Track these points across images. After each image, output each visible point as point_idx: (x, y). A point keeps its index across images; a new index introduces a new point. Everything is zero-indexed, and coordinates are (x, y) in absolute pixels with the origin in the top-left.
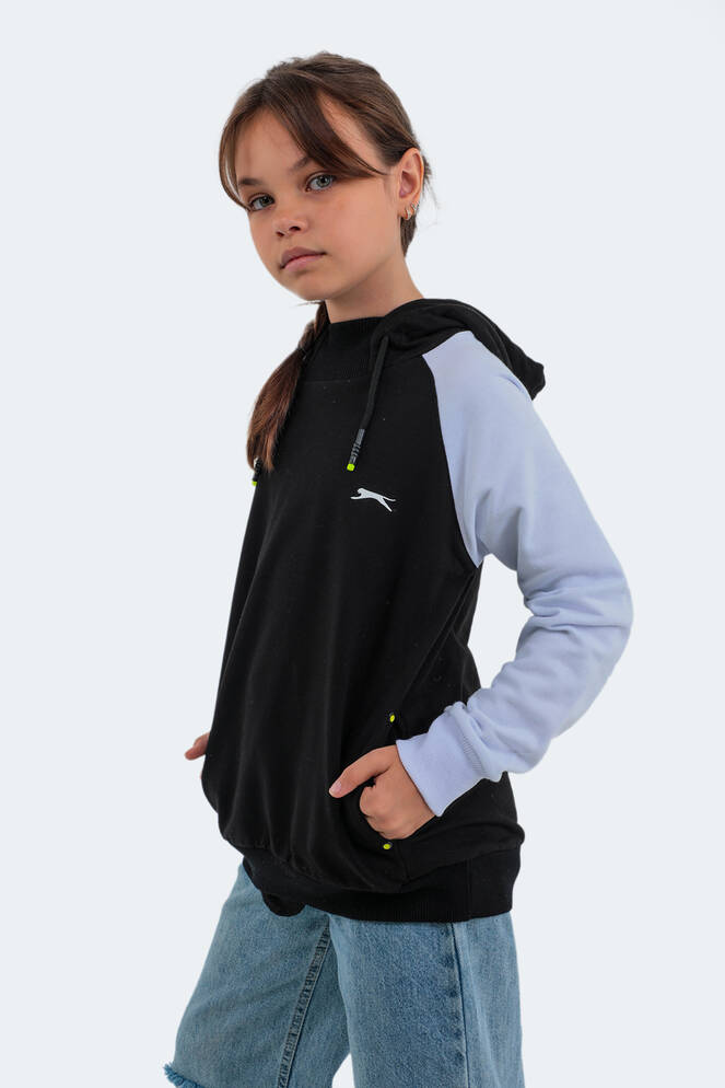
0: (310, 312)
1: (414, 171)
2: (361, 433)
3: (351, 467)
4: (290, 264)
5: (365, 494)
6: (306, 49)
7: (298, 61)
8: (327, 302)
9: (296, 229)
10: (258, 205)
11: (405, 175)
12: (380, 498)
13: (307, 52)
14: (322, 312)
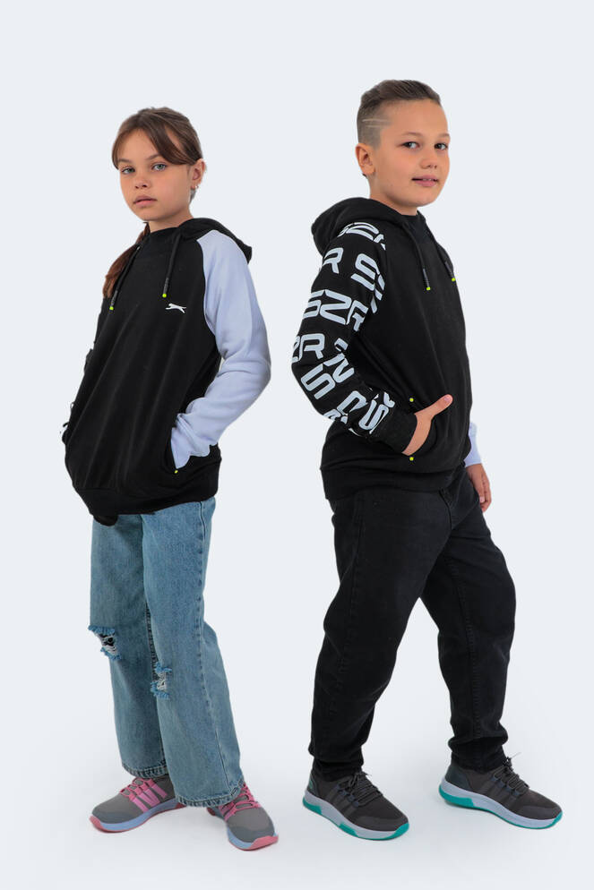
0: (142, 227)
1: (200, 168)
2: (167, 279)
3: (164, 295)
4: (139, 203)
5: (172, 306)
6: (158, 104)
7: (153, 109)
8: (150, 223)
9: (145, 186)
10: (126, 172)
11: (196, 170)
12: (181, 308)
13: (158, 105)
14: (147, 228)
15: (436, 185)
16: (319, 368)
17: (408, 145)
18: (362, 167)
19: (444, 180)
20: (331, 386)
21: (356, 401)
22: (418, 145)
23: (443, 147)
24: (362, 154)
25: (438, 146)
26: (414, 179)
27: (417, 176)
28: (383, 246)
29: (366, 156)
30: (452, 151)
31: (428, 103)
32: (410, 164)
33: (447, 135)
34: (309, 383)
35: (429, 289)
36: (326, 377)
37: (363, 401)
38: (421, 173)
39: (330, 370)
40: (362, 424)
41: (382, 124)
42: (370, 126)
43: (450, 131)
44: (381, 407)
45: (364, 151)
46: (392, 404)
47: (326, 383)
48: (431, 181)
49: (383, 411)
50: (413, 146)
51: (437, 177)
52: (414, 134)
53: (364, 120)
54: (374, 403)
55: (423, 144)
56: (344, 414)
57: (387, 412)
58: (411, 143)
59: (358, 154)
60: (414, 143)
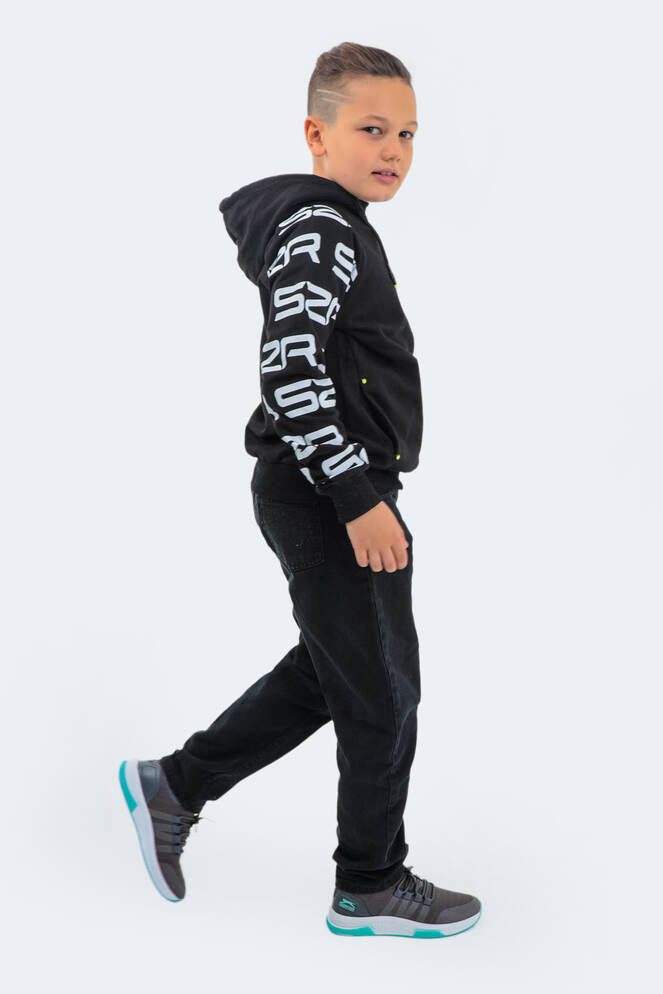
15: (396, 181)
17: (368, 129)
18: (311, 145)
19: (404, 176)
22: (382, 132)
23: (408, 136)
24: (312, 129)
25: (402, 134)
26: (374, 173)
27: (376, 169)
29: (318, 133)
30: (417, 142)
31: (396, 81)
32: (371, 152)
33: (415, 123)
34: (284, 396)
38: (382, 166)
40: (326, 465)
41: (342, 100)
42: (325, 99)
43: (419, 119)
44: (356, 457)
45: (315, 126)
48: (389, 176)
50: (375, 131)
51: (397, 171)
52: (378, 118)
53: (317, 90)
55: (387, 130)
56: (311, 444)
57: (360, 464)
58: (373, 128)
59: (307, 128)
60: (378, 128)
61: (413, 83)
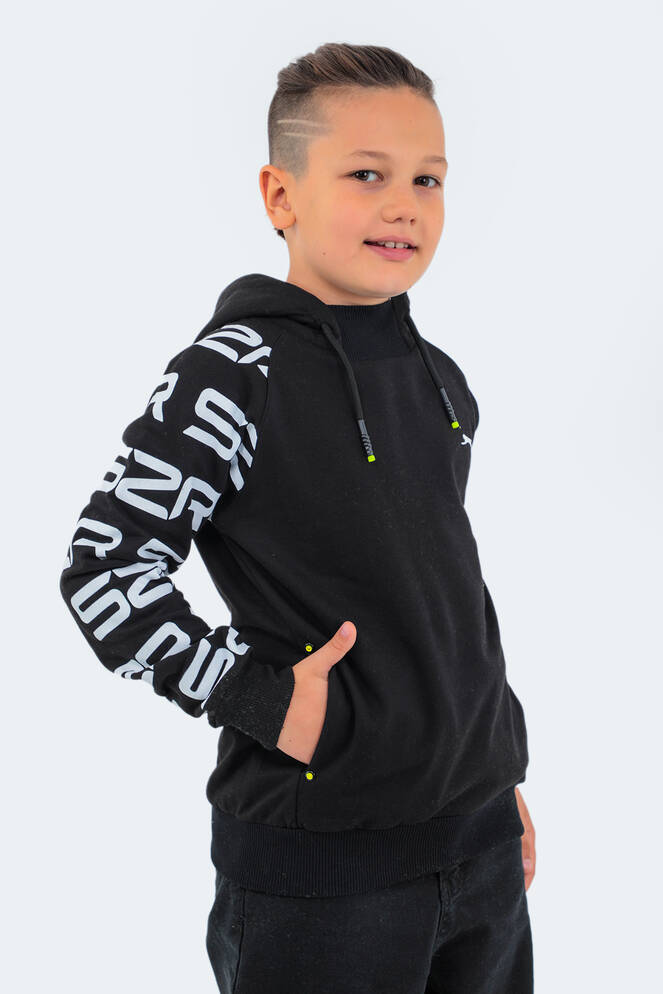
15: (413, 257)
16: (104, 579)
17: (361, 175)
18: (271, 212)
19: (431, 249)
20: (124, 613)
21: (171, 641)
22: (380, 176)
23: (432, 183)
24: (273, 187)
25: (421, 181)
26: (368, 243)
27: (374, 236)
28: (264, 369)
29: (281, 191)
31: (404, 94)
32: (363, 212)
33: (442, 160)
34: (84, 607)
35: (372, 459)
36: (114, 595)
37: (183, 640)
38: (383, 231)
39: (123, 585)
41: (314, 131)
42: (290, 134)
44: (220, 653)
45: (277, 180)
46: (243, 649)
47: (114, 608)
48: (402, 249)
49: (226, 661)
50: (372, 177)
51: (415, 242)
52: (371, 154)
53: (280, 122)
54: (205, 646)
55: (389, 174)
56: (147, 666)
57: (231, 662)
58: (367, 172)
59: (265, 185)
60: (374, 172)
61: (437, 97)
